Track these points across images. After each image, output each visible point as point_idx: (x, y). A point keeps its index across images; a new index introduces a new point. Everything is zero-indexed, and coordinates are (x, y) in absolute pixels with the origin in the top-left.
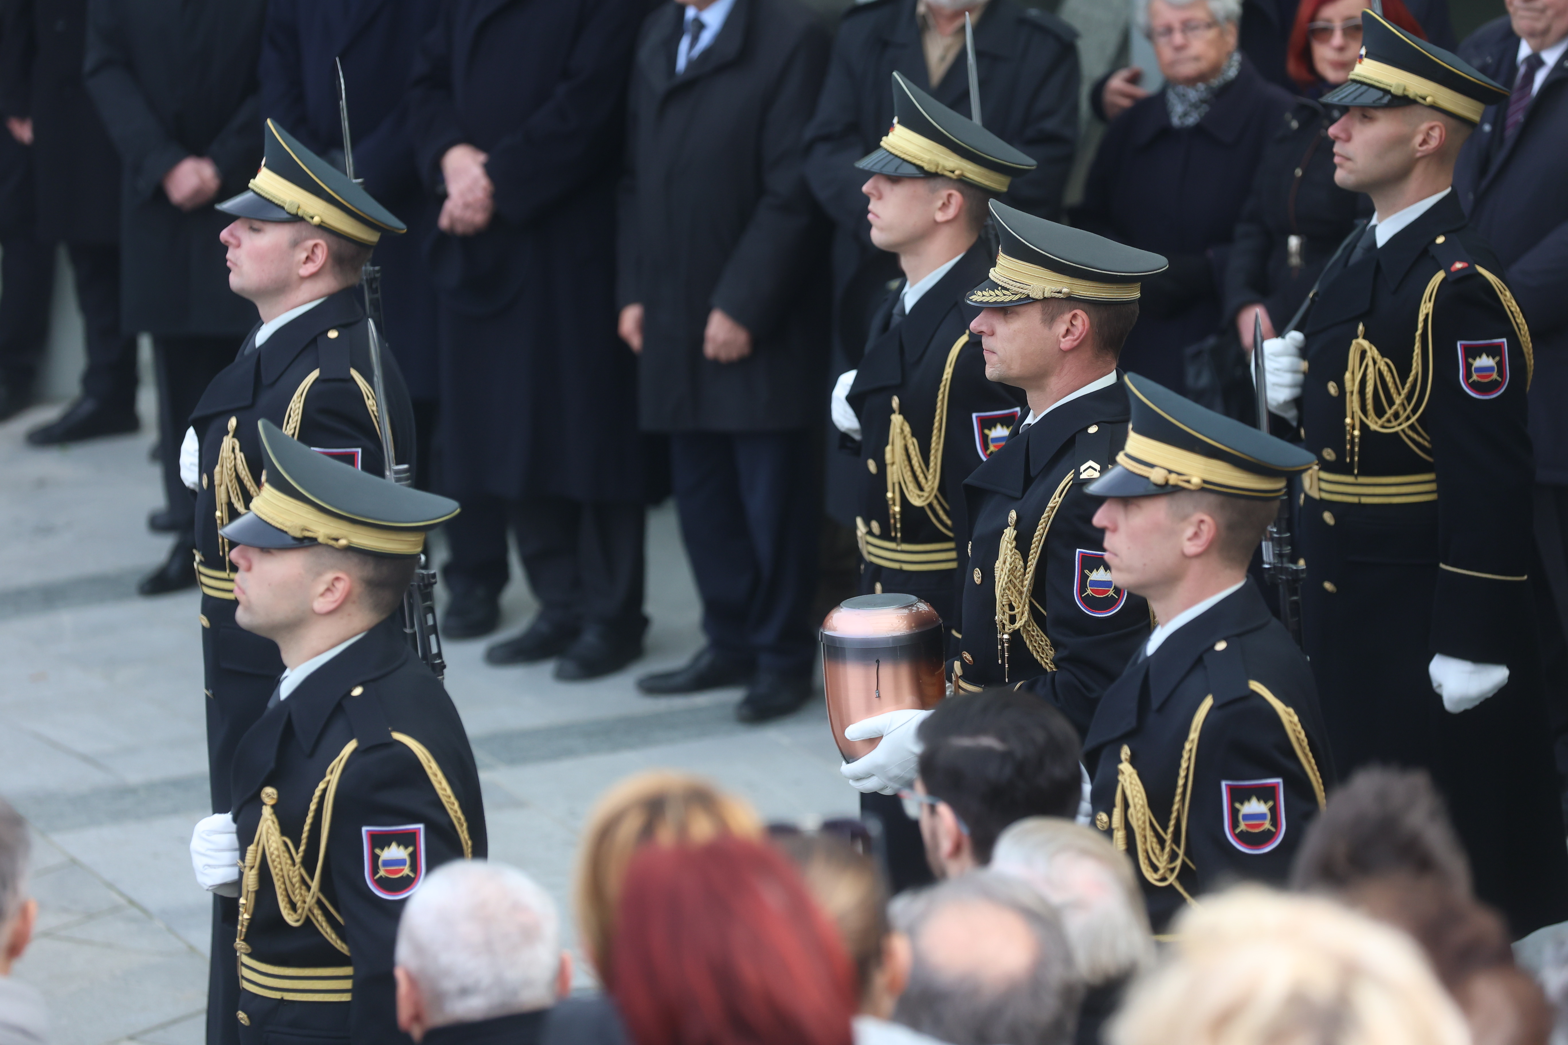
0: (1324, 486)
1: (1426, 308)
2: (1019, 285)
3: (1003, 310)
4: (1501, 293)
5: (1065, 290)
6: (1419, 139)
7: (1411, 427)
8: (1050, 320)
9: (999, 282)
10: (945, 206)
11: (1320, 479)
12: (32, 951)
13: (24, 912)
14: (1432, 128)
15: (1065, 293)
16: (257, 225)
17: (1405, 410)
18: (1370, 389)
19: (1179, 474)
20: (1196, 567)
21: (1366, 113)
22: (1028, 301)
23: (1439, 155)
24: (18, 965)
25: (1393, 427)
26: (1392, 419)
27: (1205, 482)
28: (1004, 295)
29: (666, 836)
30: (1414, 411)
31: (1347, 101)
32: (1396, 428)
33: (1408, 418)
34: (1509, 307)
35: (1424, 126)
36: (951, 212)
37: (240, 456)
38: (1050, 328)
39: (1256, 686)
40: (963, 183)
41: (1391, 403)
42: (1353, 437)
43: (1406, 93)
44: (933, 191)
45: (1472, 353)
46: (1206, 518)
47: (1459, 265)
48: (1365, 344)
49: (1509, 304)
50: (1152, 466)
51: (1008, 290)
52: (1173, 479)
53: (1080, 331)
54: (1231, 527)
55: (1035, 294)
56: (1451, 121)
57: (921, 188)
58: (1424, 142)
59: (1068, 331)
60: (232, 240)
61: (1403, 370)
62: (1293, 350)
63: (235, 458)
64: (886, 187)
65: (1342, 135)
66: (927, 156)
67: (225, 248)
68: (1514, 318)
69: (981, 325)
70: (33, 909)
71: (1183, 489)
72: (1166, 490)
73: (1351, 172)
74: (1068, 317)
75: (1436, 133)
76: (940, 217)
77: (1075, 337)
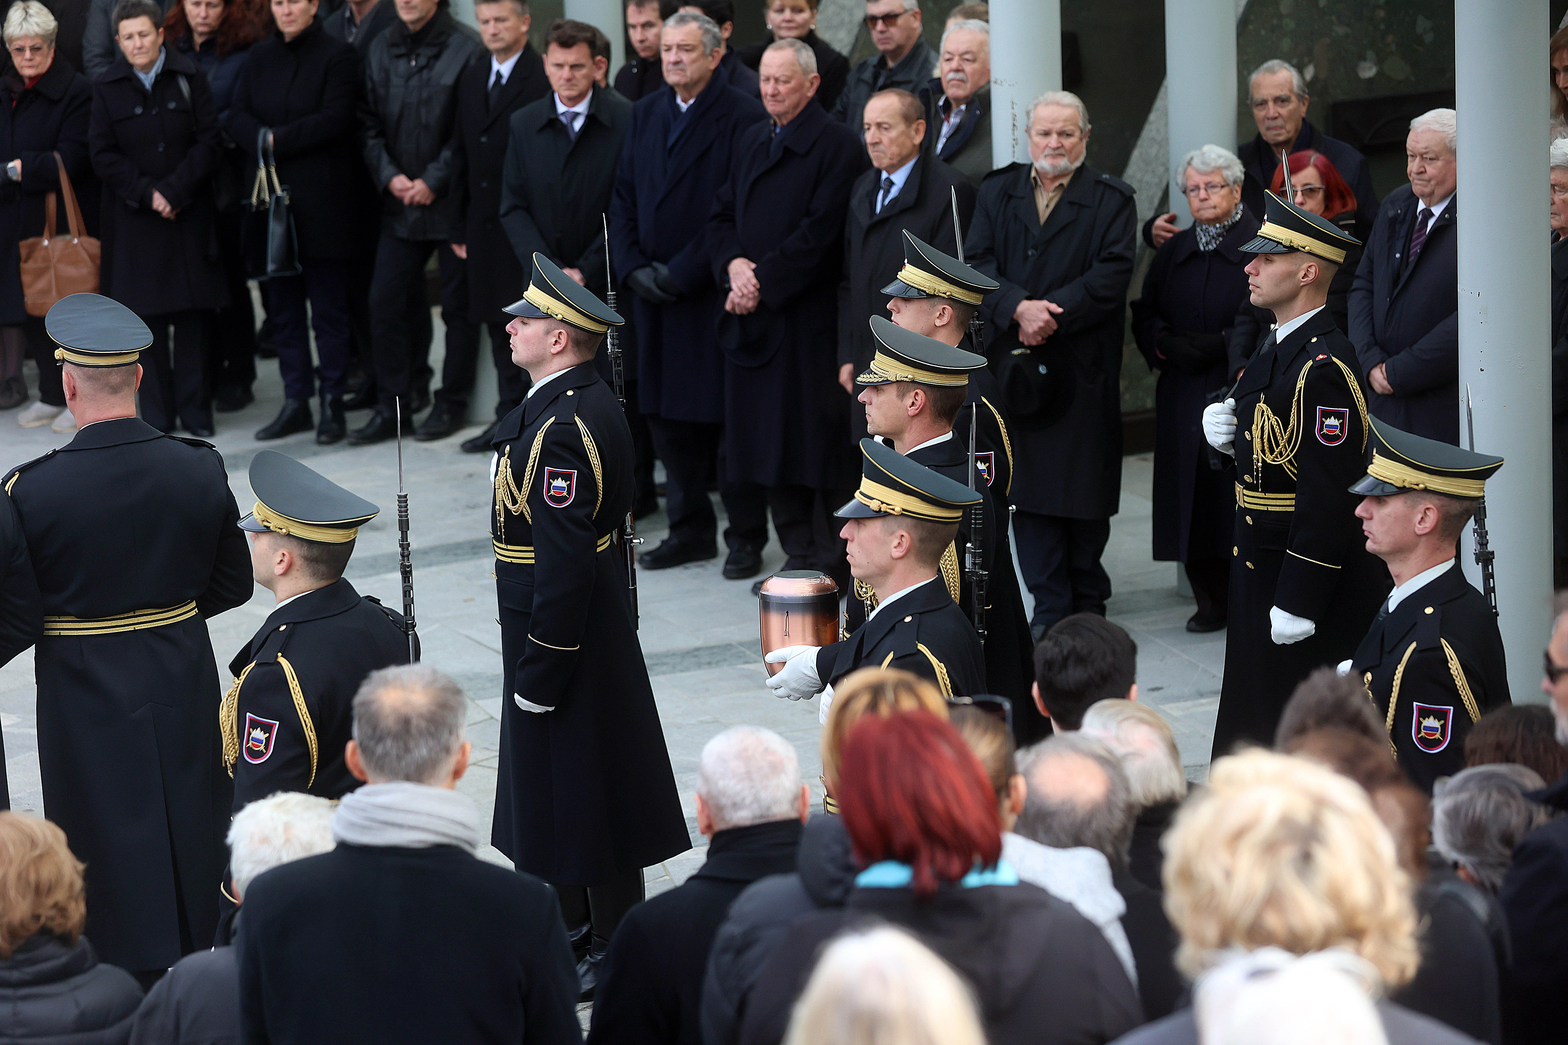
0: (1246, 499)
1: (1301, 383)
2: (882, 371)
3: (876, 387)
4: (1348, 376)
5: (910, 376)
6: (1302, 274)
7: (1290, 461)
8: (902, 396)
9: (873, 370)
10: (941, 316)
11: (1244, 495)
12: (468, 774)
13: (463, 750)
14: (1310, 267)
15: (909, 379)
16: (526, 320)
17: (1287, 450)
18: (1266, 436)
19: (888, 504)
20: (900, 566)
21: (1268, 257)
22: (887, 382)
23: (1316, 284)
24: (459, 783)
25: (1280, 461)
26: (1279, 457)
27: (904, 510)
28: (875, 378)
29: (884, 710)
30: (1291, 451)
31: (1255, 250)
32: (1281, 461)
33: (1288, 455)
34: (1352, 385)
35: (1305, 266)
36: (945, 320)
37: (509, 470)
38: (902, 401)
39: (921, 647)
40: (951, 300)
41: (1278, 445)
42: (1258, 468)
43: (1292, 244)
44: (933, 306)
45: (1326, 415)
46: (904, 534)
47: (1321, 357)
48: (1264, 406)
49: (1353, 384)
50: (872, 499)
51: (877, 374)
52: (884, 508)
53: (919, 403)
54: (922, 540)
55: (891, 377)
56: (1323, 262)
57: (925, 305)
58: (1305, 276)
59: (913, 403)
60: (511, 330)
61: (1286, 425)
62: (1230, 411)
63: (506, 472)
64: (901, 304)
65: (1253, 272)
66: (928, 284)
67: (509, 336)
68: (1355, 393)
69: (864, 397)
70: (468, 747)
71: (891, 514)
72: (880, 515)
73: (1259, 295)
74: (913, 394)
75: (1313, 270)
76: (938, 323)
77: (916, 407)
